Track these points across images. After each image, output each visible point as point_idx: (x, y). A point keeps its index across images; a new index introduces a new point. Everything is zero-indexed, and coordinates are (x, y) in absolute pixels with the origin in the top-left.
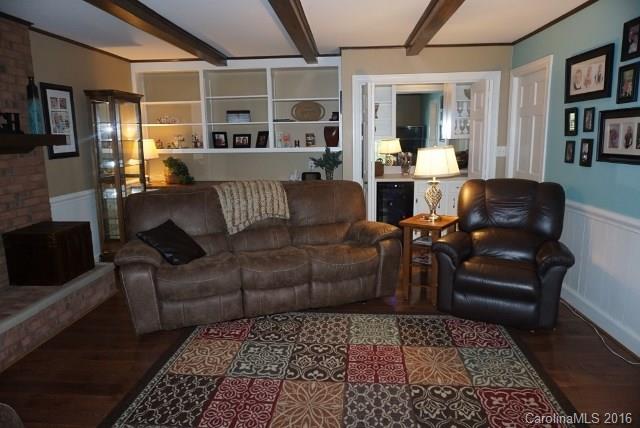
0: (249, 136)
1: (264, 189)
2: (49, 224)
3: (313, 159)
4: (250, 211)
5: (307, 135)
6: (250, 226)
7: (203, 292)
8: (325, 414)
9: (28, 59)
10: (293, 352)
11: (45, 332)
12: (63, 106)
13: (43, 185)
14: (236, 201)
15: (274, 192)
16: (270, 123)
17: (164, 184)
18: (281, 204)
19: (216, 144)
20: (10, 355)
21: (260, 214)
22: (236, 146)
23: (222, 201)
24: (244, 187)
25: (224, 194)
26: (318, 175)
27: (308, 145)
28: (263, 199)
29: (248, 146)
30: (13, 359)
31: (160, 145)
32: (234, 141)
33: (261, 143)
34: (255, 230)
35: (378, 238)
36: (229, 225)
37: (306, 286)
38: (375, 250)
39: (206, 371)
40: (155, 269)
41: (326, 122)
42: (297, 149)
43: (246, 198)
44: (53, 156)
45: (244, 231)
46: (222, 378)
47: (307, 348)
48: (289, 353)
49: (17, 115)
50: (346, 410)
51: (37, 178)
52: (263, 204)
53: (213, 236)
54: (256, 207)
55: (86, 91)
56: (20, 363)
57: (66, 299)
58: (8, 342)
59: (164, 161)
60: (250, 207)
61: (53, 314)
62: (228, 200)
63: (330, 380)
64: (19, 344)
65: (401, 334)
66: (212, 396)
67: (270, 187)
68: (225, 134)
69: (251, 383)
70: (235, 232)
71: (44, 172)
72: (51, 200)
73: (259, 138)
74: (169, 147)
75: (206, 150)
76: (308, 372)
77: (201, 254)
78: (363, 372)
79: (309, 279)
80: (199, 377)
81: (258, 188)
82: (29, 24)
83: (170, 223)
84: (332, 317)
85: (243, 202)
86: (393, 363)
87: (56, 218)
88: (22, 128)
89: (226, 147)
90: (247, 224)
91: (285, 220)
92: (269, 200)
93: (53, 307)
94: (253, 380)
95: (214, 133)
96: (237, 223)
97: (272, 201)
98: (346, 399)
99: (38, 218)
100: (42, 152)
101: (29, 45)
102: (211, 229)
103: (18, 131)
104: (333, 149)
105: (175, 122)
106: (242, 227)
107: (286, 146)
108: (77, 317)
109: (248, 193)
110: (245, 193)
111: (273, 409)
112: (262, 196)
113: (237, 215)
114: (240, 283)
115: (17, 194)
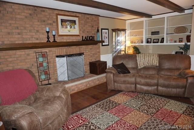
0: (158, 39)
1: (151, 56)
2: (99, 61)
3: (179, 47)
4: (145, 62)
5: (180, 39)
6: (145, 67)
7: (124, 82)
8: (139, 121)
9: (98, 23)
10: (143, 104)
11: (93, 85)
12: (106, 34)
13: (99, 52)
14: (141, 59)
15: (154, 57)
16: (165, 35)
17: (132, 54)
18: (156, 61)
19: (148, 42)
20: (85, 87)
21: (148, 63)
22: (154, 43)
23: (137, 59)
24: (145, 55)
25: (139, 57)
26: (182, 53)
27: (180, 42)
28: (150, 59)
29: (158, 43)
30: (85, 88)
31: (132, 42)
32: (153, 41)
33: (162, 42)
34: (146, 68)
35: (188, 76)
36: (139, 66)
37: (156, 87)
38: (185, 80)
39: (118, 101)
40: (114, 74)
41: (188, 34)
42: (175, 44)
43: (144, 58)
44: (103, 45)
45: (143, 68)
46: (120, 104)
47: (148, 105)
48: (142, 104)
49: (94, 36)
50: (146, 123)
51: (98, 50)
52: (149, 60)
53: (133, 68)
54: (147, 61)
55: (112, 29)
56: (87, 89)
57: (98, 78)
58: (85, 84)
59: (133, 47)
60: (145, 61)
61: (95, 81)
62: (139, 59)
63: (148, 114)
64: (87, 85)
65: (186, 110)
66: (115, 107)
67: (153, 55)
68: (151, 39)
69: (126, 107)
70: (140, 68)
71: (100, 49)
72: (101, 56)
73: (161, 40)
74: (135, 43)
75: (144, 44)
76: (143, 110)
77: (129, 72)
78: (160, 116)
79: (157, 85)
80: (115, 102)
81: (149, 56)
82: (99, 16)
83: (122, 63)
84: (163, 99)
85: (143, 60)
86: (173, 117)
87: (102, 60)
88: (95, 40)
89: (151, 43)
90: (144, 66)
91: (157, 66)
92: (152, 59)
93: (95, 79)
94: (127, 107)
95: (147, 39)
96: (141, 65)
97: (153, 59)
98: (148, 120)
99: (97, 59)
100: (100, 45)
101: (99, 20)
102: (133, 66)
103: (94, 40)
104: (188, 43)
105: (136, 36)
106: (142, 67)
107: (171, 43)
108: (100, 83)
109: (146, 57)
110: (145, 57)
111: (127, 115)
112: (150, 58)
113: (141, 63)
114: (135, 82)
115: (93, 54)
